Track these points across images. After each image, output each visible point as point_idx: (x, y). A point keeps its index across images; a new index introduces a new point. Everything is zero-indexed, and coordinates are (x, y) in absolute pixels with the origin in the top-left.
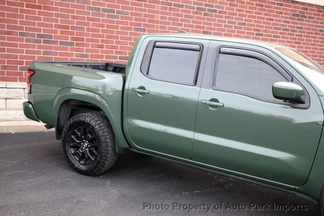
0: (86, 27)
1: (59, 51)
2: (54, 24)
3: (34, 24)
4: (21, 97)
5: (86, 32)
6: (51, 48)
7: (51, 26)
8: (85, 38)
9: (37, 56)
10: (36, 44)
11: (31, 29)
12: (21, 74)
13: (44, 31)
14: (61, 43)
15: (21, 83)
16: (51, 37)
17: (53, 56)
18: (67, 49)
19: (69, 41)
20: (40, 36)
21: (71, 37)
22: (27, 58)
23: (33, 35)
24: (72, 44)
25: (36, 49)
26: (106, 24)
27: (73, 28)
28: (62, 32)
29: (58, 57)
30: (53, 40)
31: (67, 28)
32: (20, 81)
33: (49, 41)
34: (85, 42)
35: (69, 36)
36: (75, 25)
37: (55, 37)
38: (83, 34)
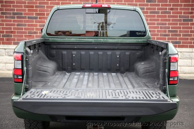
0: (46, 5)
1: (27, 23)
2: (23, 5)
3: (10, 6)
4: (3, 55)
5: (46, 9)
6: (22, 21)
7: (21, 6)
8: (46, 13)
9: (12, 27)
10: (12, 19)
11: (8, 10)
12: (3, 39)
13: (17, 10)
14: (29, 18)
15: (3, 45)
16: (22, 14)
17: (24, 27)
18: (33, 22)
19: (34, 16)
20: (14, 14)
21: (35, 13)
22: (7, 29)
23: (10, 14)
24: (36, 18)
25: (12, 23)
26: (61, 2)
27: (36, 7)
28: (29, 10)
29: (27, 27)
30: (23, 16)
31: (33, 7)
32: (2, 44)
33: (20, 17)
34: (45, 16)
35: (34, 12)
36: (38, 5)
37: (25, 14)
38: (44, 11)
